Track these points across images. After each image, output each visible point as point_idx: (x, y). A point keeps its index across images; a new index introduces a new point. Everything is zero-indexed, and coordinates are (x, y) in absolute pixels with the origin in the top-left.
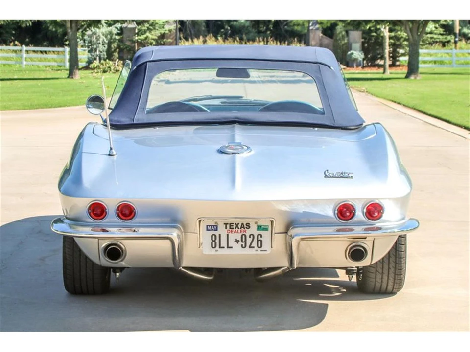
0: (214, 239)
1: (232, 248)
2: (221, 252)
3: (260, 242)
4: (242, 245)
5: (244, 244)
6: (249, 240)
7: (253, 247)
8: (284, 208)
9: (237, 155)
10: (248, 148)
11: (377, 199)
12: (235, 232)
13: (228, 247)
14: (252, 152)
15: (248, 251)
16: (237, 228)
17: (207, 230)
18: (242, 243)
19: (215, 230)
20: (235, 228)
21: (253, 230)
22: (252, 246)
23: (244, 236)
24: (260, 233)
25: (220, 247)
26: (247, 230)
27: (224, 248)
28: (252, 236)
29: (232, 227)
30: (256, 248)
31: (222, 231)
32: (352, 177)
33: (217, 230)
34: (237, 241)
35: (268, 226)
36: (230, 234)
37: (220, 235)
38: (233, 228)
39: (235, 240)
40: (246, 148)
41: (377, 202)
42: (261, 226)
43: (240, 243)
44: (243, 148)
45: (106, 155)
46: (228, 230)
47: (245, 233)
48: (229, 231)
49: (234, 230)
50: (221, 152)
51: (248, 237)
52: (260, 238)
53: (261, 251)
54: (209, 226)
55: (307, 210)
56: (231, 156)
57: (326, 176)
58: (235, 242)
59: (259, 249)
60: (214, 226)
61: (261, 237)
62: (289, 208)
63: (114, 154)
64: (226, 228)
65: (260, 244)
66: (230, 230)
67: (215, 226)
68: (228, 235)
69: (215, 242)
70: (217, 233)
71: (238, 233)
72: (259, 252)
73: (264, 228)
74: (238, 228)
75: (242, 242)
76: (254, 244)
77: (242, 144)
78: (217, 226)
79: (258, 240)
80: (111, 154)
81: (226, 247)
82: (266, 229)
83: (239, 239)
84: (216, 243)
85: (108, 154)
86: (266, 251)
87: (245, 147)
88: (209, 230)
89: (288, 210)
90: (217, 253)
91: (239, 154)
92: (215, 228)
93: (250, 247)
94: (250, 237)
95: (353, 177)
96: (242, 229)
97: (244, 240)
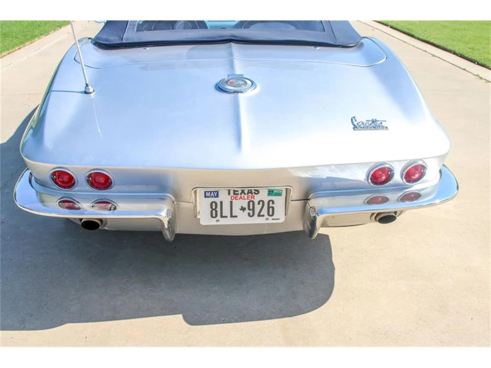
0: (214, 207)
1: (236, 217)
2: (223, 222)
3: (271, 209)
4: (249, 214)
5: (251, 212)
6: (258, 208)
7: (263, 216)
8: (304, 175)
9: (239, 94)
10: (252, 83)
11: (421, 160)
12: (241, 198)
13: (232, 216)
14: (258, 89)
15: (256, 220)
16: (243, 194)
17: (205, 197)
18: (249, 212)
19: (215, 197)
20: (241, 194)
21: (263, 196)
22: (261, 214)
23: (251, 203)
24: (271, 199)
25: (222, 216)
26: (255, 195)
27: (226, 217)
28: (261, 203)
29: (236, 193)
30: (266, 216)
31: (224, 197)
32: (386, 128)
33: (217, 196)
34: (243, 209)
35: (282, 190)
36: (234, 201)
37: (221, 202)
38: (238, 194)
39: (240, 208)
40: (251, 83)
41: (420, 163)
42: (273, 191)
43: (247, 211)
44: (246, 83)
45: (81, 92)
46: (231, 197)
47: (253, 199)
48: (233, 198)
49: (239, 196)
50: (220, 88)
51: (256, 203)
52: (271, 205)
53: (273, 219)
54: (208, 192)
55: (334, 175)
56: (232, 95)
57: (355, 127)
58: (241, 210)
59: (270, 218)
60: (213, 192)
61: (273, 203)
62: (311, 175)
63: (91, 90)
64: (229, 194)
65: (271, 212)
66: (234, 196)
67: (215, 192)
68: (231, 202)
69: (215, 210)
70: (218, 200)
71: (244, 199)
72: (270, 221)
73: (276, 193)
74: (245, 194)
75: (249, 209)
76: (264, 212)
77: (244, 76)
78: (218, 192)
79: (269, 207)
80: (87, 91)
81: (229, 215)
82: (279, 194)
83: (246, 206)
84: (216, 212)
85: (84, 90)
86: (279, 219)
87: (249, 82)
88: (208, 197)
89: (310, 176)
90: (218, 223)
91: (242, 92)
92: (216, 194)
93: (259, 215)
94: (259, 204)
95: (388, 128)
96: (250, 194)
97: (251, 208)
